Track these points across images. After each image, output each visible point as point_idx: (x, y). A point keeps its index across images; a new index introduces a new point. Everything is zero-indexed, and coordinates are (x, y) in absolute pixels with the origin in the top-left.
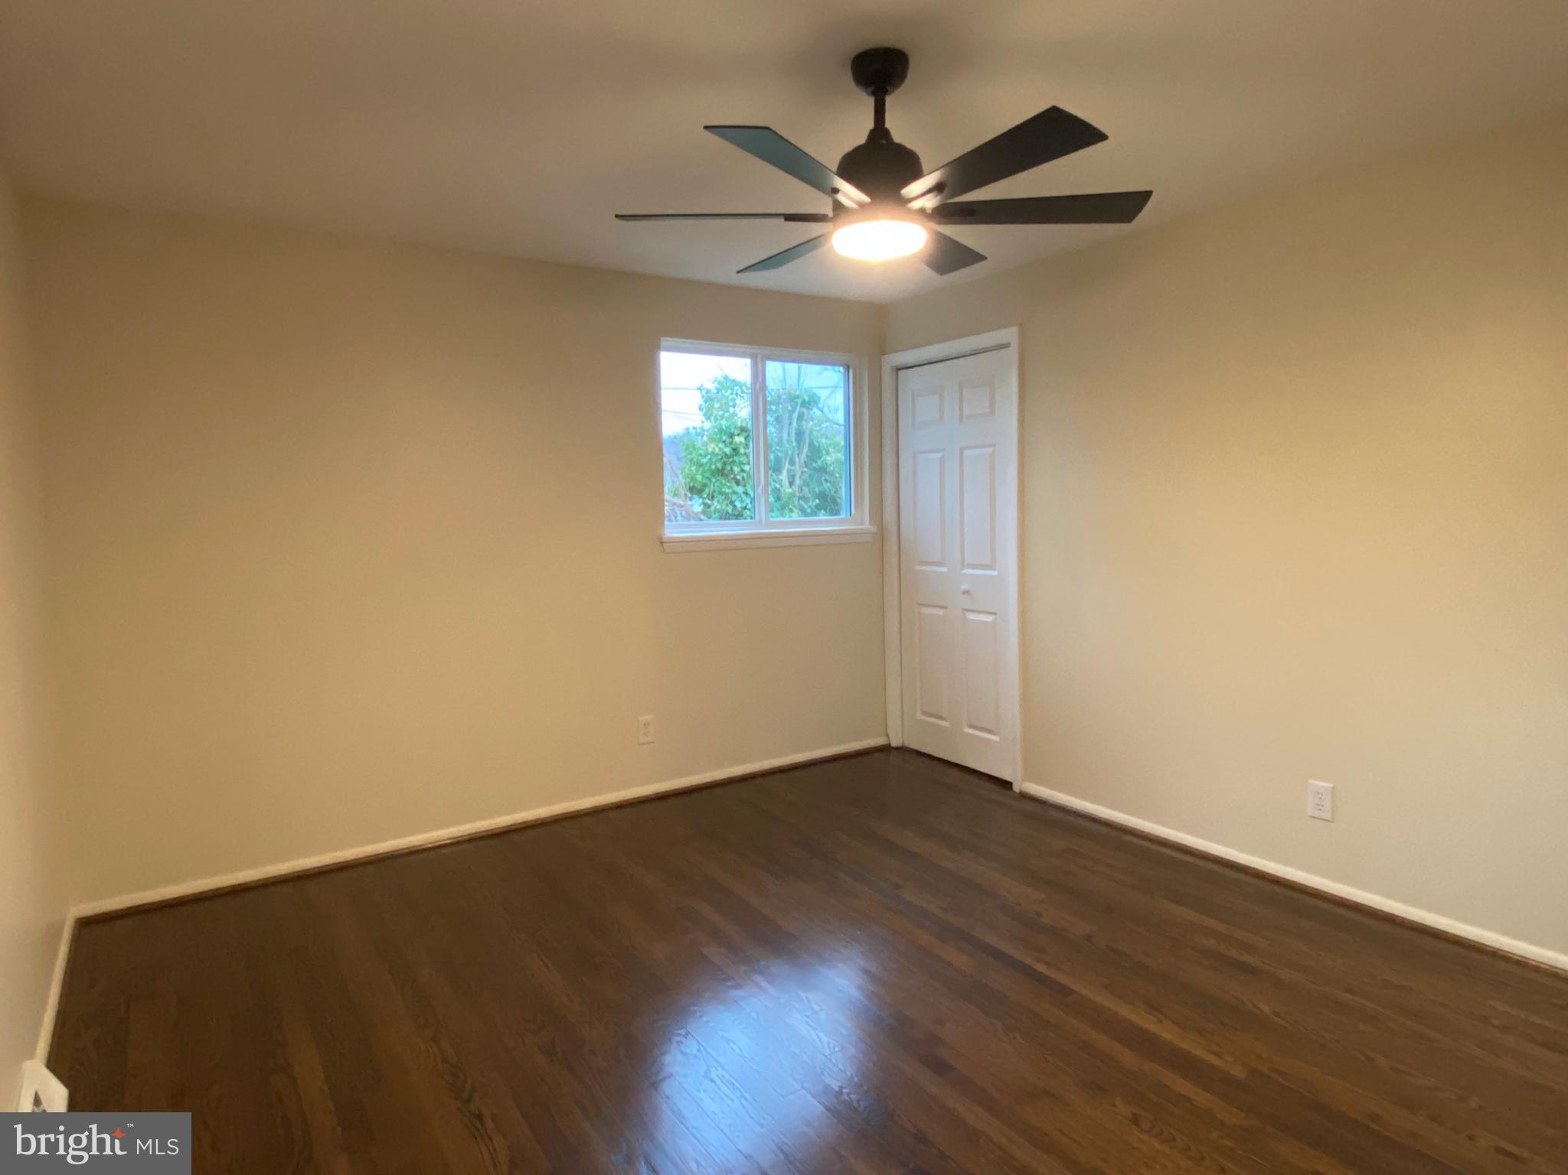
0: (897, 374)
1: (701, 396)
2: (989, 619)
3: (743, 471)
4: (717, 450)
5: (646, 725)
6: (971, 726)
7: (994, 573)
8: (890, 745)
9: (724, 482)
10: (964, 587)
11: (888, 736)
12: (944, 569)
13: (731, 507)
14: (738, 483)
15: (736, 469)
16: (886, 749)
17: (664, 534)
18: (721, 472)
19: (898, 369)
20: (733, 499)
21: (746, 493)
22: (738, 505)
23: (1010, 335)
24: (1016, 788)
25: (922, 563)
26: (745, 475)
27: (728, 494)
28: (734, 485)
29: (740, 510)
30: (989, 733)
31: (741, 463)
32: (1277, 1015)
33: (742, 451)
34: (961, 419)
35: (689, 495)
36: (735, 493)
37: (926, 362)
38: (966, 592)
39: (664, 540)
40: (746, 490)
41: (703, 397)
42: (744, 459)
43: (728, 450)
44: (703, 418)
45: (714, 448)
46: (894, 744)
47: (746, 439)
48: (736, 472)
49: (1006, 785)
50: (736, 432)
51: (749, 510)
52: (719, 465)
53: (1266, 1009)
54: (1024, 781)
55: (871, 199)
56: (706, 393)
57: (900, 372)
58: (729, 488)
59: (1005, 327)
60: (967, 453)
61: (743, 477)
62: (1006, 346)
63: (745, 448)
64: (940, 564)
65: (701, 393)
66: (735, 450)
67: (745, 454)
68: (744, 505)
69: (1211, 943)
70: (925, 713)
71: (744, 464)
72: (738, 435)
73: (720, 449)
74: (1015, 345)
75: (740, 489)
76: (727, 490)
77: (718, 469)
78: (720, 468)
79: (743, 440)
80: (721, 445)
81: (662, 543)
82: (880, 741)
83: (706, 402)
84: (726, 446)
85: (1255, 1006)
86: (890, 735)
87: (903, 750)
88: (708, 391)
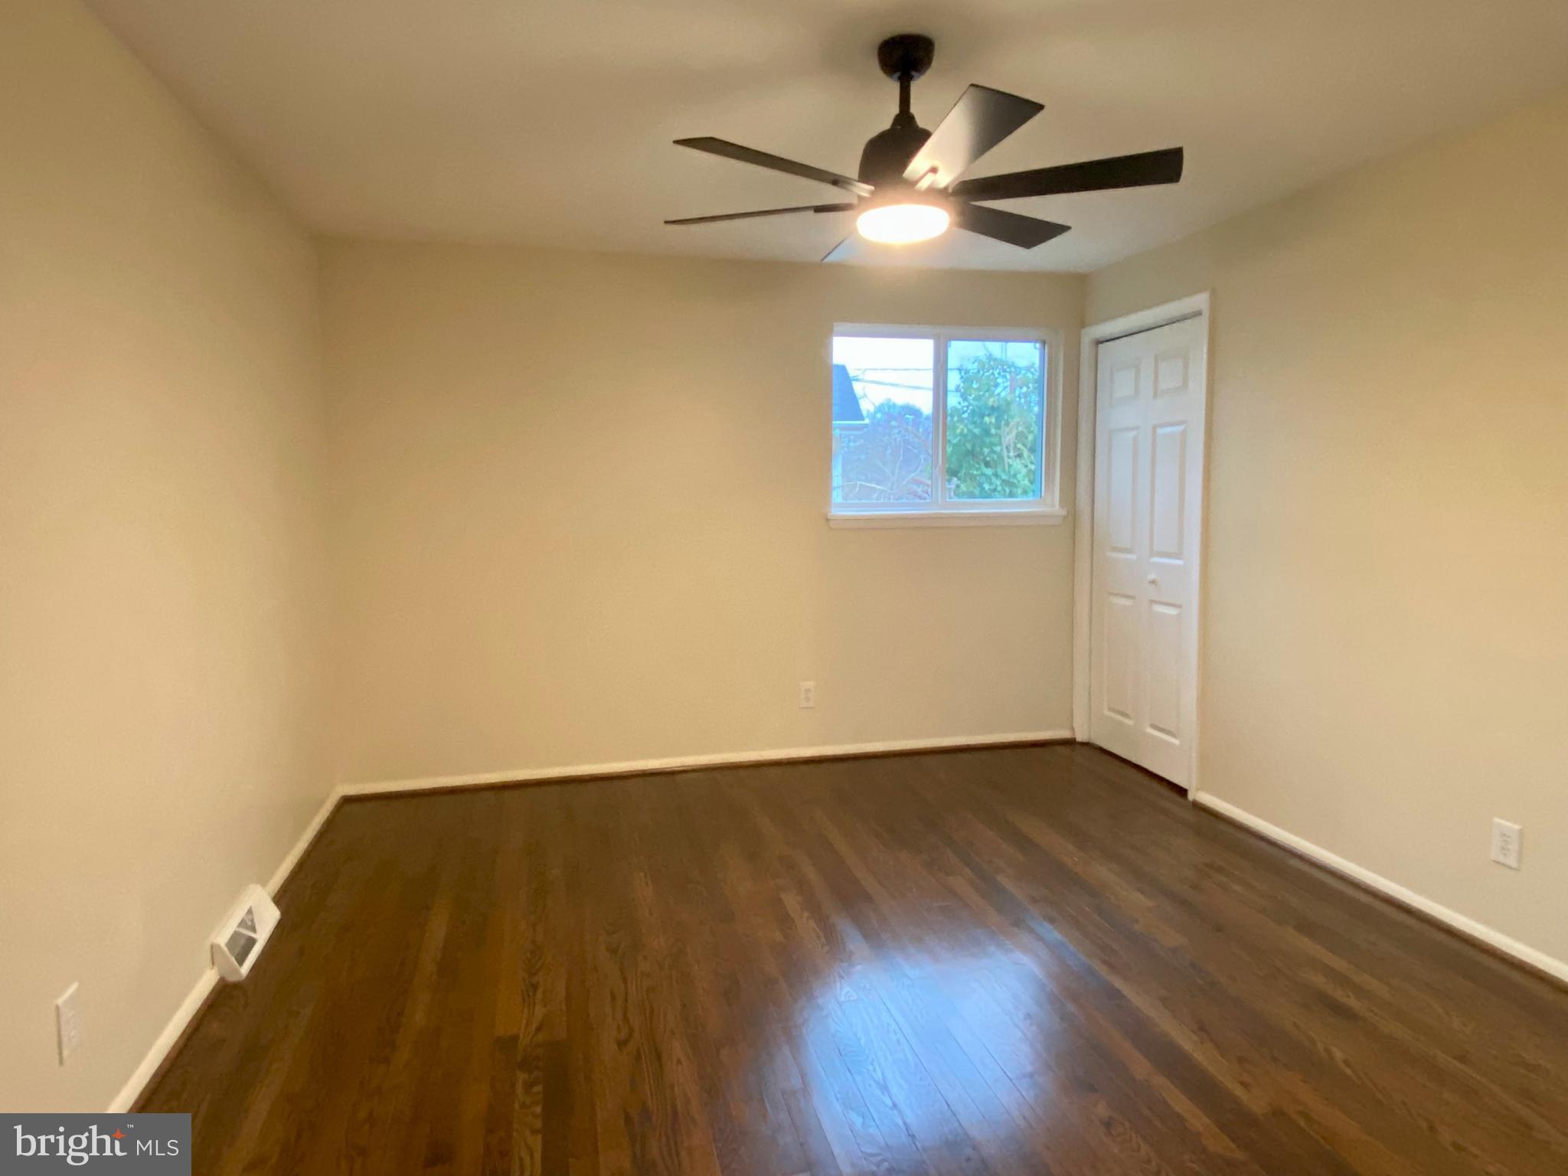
0: (1097, 347)
1: (960, 376)
2: (1172, 611)
3: (993, 452)
4: (965, 431)
5: (807, 691)
6: (1154, 727)
7: (1180, 562)
8: (1075, 739)
9: (972, 462)
10: (1152, 576)
11: (1073, 729)
12: (1133, 557)
13: (978, 489)
14: (987, 465)
15: (986, 450)
16: (1070, 743)
17: (830, 512)
18: (972, 453)
19: (1099, 342)
20: (981, 481)
21: (996, 475)
22: (987, 487)
23: (1200, 301)
24: (1191, 796)
25: (1115, 549)
26: (995, 457)
27: (976, 475)
28: (983, 465)
29: (989, 492)
30: (1167, 734)
31: (992, 444)
32: (1347, 1063)
33: (993, 431)
34: (1155, 395)
35: (947, 477)
36: (983, 474)
37: (1123, 334)
38: (1153, 582)
39: (829, 517)
40: (996, 472)
41: (962, 377)
42: (995, 440)
43: (977, 431)
44: (961, 400)
45: (963, 429)
46: (1080, 738)
47: (996, 419)
48: (986, 454)
49: (1182, 792)
50: (987, 413)
51: (999, 492)
52: (969, 447)
53: (1339, 1055)
54: (1198, 789)
55: (873, 185)
56: (965, 374)
57: (1100, 345)
58: (977, 469)
59: (1195, 293)
60: (1160, 431)
61: (993, 458)
62: (1198, 314)
63: (995, 428)
64: (1129, 551)
65: (960, 373)
66: (986, 432)
67: (996, 434)
68: (993, 487)
69: (1319, 980)
70: (1111, 709)
71: (996, 445)
72: (989, 415)
73: (969, 431)
74: (1206, 314)
75: (989, 471)
76: (975, 472)
77: (968, 450)
78: (970, 449)
79: (993, 420)
80: (971, 427)
81: (827, 520)
82: (1063, 734)
83: (964, 382)
84: (976, 427)
85: (1327, 1051)
86: (1076, 730)
87: (1087, 745)
88: (967, 372)
